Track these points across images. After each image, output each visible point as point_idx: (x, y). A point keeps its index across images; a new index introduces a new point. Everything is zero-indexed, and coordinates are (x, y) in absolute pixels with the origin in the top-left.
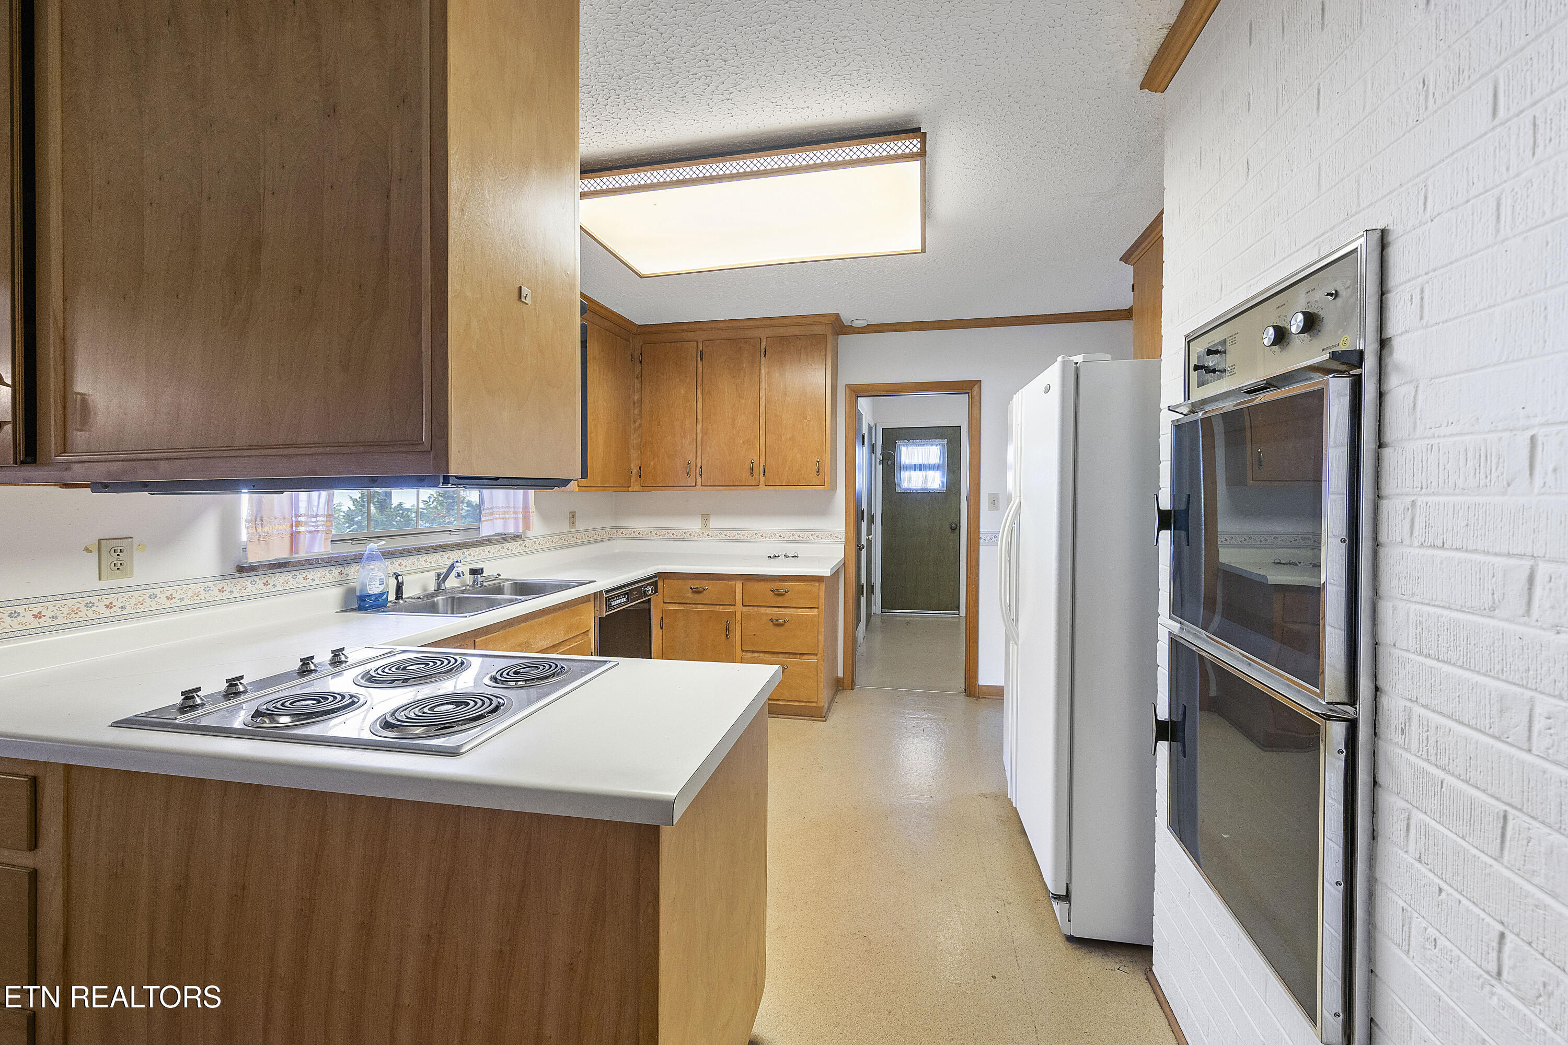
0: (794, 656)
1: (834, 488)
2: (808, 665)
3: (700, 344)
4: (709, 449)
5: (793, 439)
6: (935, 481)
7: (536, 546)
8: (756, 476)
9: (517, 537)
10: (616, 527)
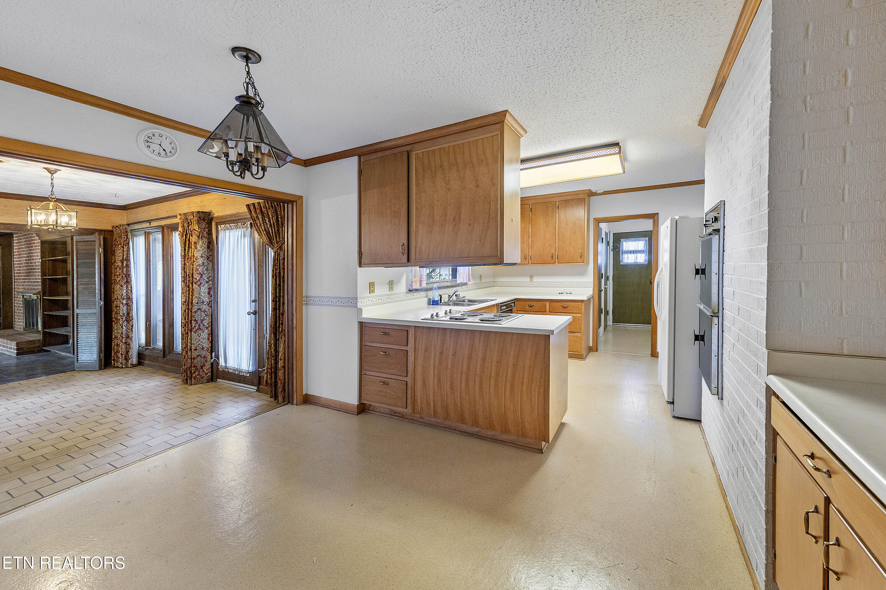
0: (571, 333)
1: (588, 263)
2: (577, 336)
3: (531, 205)
4: (534, 248)
5: (570, 243)
6: (642, 259)
7: (471, 288)
8: (554, 259)
9: (466, 284)
10: (494, 282)
